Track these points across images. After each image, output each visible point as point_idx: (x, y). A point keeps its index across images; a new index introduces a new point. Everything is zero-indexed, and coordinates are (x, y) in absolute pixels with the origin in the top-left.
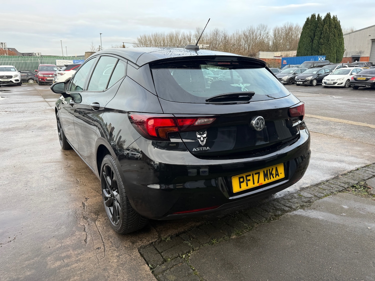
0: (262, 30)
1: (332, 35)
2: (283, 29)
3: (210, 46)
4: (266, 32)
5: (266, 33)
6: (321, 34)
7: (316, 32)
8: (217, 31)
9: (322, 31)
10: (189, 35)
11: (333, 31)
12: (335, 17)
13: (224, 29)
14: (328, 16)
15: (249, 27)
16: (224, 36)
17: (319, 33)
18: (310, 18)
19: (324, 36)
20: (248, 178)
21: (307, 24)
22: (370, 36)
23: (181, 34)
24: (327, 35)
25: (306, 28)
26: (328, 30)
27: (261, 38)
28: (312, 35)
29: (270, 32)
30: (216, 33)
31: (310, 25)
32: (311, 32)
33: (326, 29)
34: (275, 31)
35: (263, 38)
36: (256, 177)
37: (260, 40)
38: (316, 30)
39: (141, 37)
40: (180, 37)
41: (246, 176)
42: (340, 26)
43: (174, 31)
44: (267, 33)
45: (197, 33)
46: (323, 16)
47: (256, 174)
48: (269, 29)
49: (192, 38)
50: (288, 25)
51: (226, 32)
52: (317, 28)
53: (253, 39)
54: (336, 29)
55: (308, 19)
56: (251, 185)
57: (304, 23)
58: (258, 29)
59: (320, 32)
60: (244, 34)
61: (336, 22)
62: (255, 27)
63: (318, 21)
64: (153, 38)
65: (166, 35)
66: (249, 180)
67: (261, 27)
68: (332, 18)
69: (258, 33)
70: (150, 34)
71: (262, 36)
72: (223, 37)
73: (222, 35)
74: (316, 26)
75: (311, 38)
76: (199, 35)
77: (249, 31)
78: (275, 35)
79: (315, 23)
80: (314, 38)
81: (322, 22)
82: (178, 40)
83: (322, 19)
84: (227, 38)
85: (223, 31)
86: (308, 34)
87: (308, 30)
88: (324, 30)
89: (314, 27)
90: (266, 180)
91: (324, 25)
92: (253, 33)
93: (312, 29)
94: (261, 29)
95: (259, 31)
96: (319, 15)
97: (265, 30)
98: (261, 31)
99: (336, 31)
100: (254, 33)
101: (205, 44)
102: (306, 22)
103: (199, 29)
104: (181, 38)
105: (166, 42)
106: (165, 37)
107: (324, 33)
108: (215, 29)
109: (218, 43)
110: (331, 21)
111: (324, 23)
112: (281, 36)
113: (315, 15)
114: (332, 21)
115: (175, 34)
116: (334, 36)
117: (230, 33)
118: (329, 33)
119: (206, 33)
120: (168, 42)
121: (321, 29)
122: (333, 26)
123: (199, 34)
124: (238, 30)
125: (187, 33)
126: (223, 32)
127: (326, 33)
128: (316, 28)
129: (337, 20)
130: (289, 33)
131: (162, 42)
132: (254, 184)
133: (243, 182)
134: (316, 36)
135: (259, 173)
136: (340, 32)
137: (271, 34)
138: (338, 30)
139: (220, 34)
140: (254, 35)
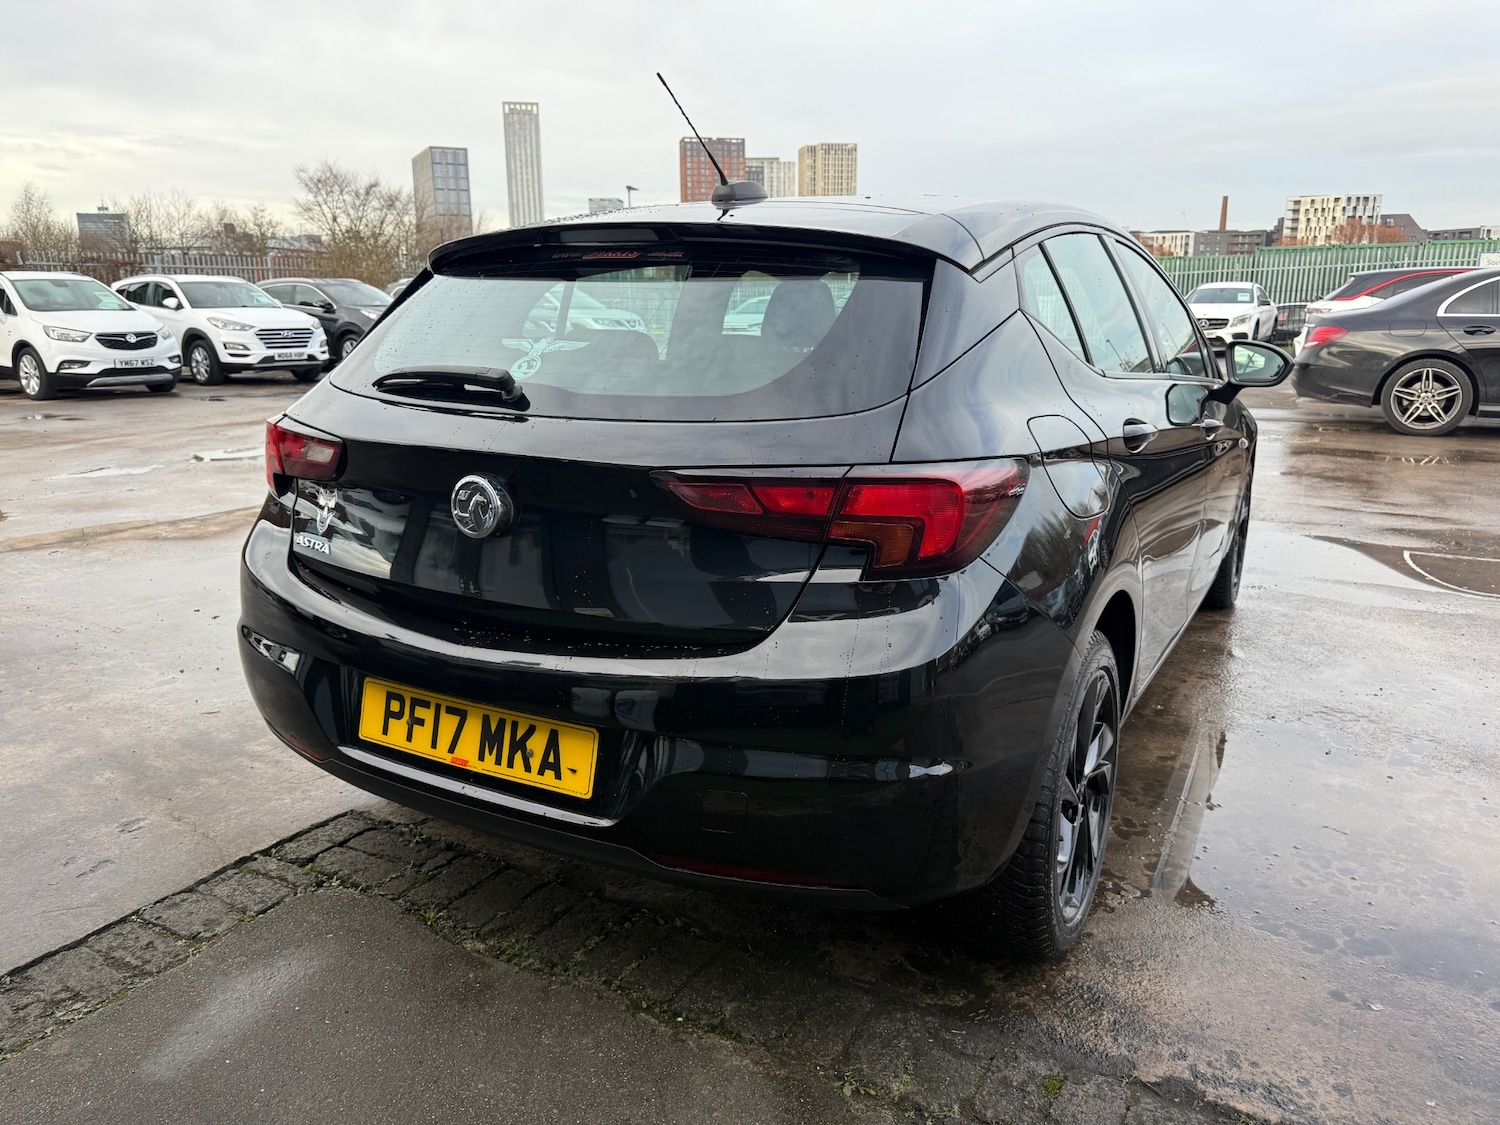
20: (420, 712)
36: (449, 723)
41: (415, 703)
47: (450, 711)
56: (420, 745)
66: (421, 722)
90: (490, 759)
132: (434, 745)
133: (399, 716)
135: (463, 716)
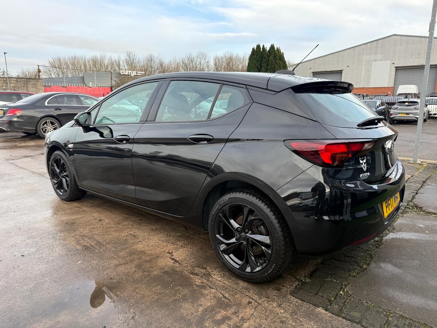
0: (202, 58)
1: (277, 67)
2: (223, 58)
3: (145, 73)
4: (206, 60)
5: (206, 62)
6: (268, 65)
7: (263, 63)
8: (151, 57)
9: (269, 63)
10: (117, 60)
11: (278, 63)
12: (279, 48)
13: (159, 55)
14: (272, 47)
15: (187, 55)
16: (160, 63)
17: (265, 65)
18: (255, 48)
19: (271, 68)
21: (253, 54)
22: (310, 68)
23: (107, 58)
24: (273, 66)
25: (252, 59)
26: (273, 61)
27: (201, 68)
28: (259, 66)
29: (210, 61)
30: (151, 59)
31: (256, 56)
32: (257, 63)
33: (272, 60)
34: (216, 60)
35: (204, 67)
37: (201, 69)
38: (262, 61)
39: (53, 59)
40: (106, 62)
42: (284, 58)
43: (98, 54)
44: (208, 62)
45: (128, 58)
46: (268, 47)
48: (209, 58)
49: (121, 63)
50: (228, 54)
51: (161, 58)
52: (264, 59)
53: (193, 67)
54: (281, 60)
55: (253, 49)
57: (250, 53)
58: (198, 57)
59: (266, 63)
60: (183, 63)
61: (280, 53)
62: (194, 54)
63: (264, 51)
64: (70, 61)
65: (87, 59)
67: (200, 55)
68: (276, 49)
69: (198, 61)
70: (67, 57)
71: (203, 65)
72: (158, 64)
73: (157, 61)
74: (261, 57)
75: (258, 70)
76: (130, 61)
77: (188, 58)
78: (215, 65)
79: (261, 54)
80: (261, 69)
81: (267, 53)
82: (103, 65)
83: (267, 50)
84: (164, 65)
85: (158, 57)
86: (255, 64)
87: (254, 60)
88: (270, 61)
89: (260, 58)
91: (270, 56)
92: (192, 61)
93: (258, 60)
94: (200, 57)
95: (199, 59)
96: (263, 46)
97: (205, 58)
98: (201, 60)
99: (280, 63)
100: (194, 62)
101: (139, 71)
102: (252, 52)
103: (129, 53)
104: (108, 63)
105: (88, 66)
106: (86, 61)
107: (270, 64)
108: (149, 55)
109: (153, 70)
110: (275, 52)
111: (269, 54)
112: (222, 66)
113: (260, 46)
114: (277, 53)
115: (99, 58)
116: (280, 68)
117: (167, 60)
118: (275, 64)
119: (139, 59)
120: (90, 67)
121: (267, 60)
122: (278, 58)
123: (130, 59)
124: (175, 57)
125: (114, 57)
126: (159, 59)
127: (272, 65)
128: (262, 59)
129: (280, 52)
130: (229, 63)
131: (83, 67)
134: (263, 67)
136: (285, 64)
137: (212, 63)
138: (283, 61)
139: (155, 61)
140: (194, 63)
